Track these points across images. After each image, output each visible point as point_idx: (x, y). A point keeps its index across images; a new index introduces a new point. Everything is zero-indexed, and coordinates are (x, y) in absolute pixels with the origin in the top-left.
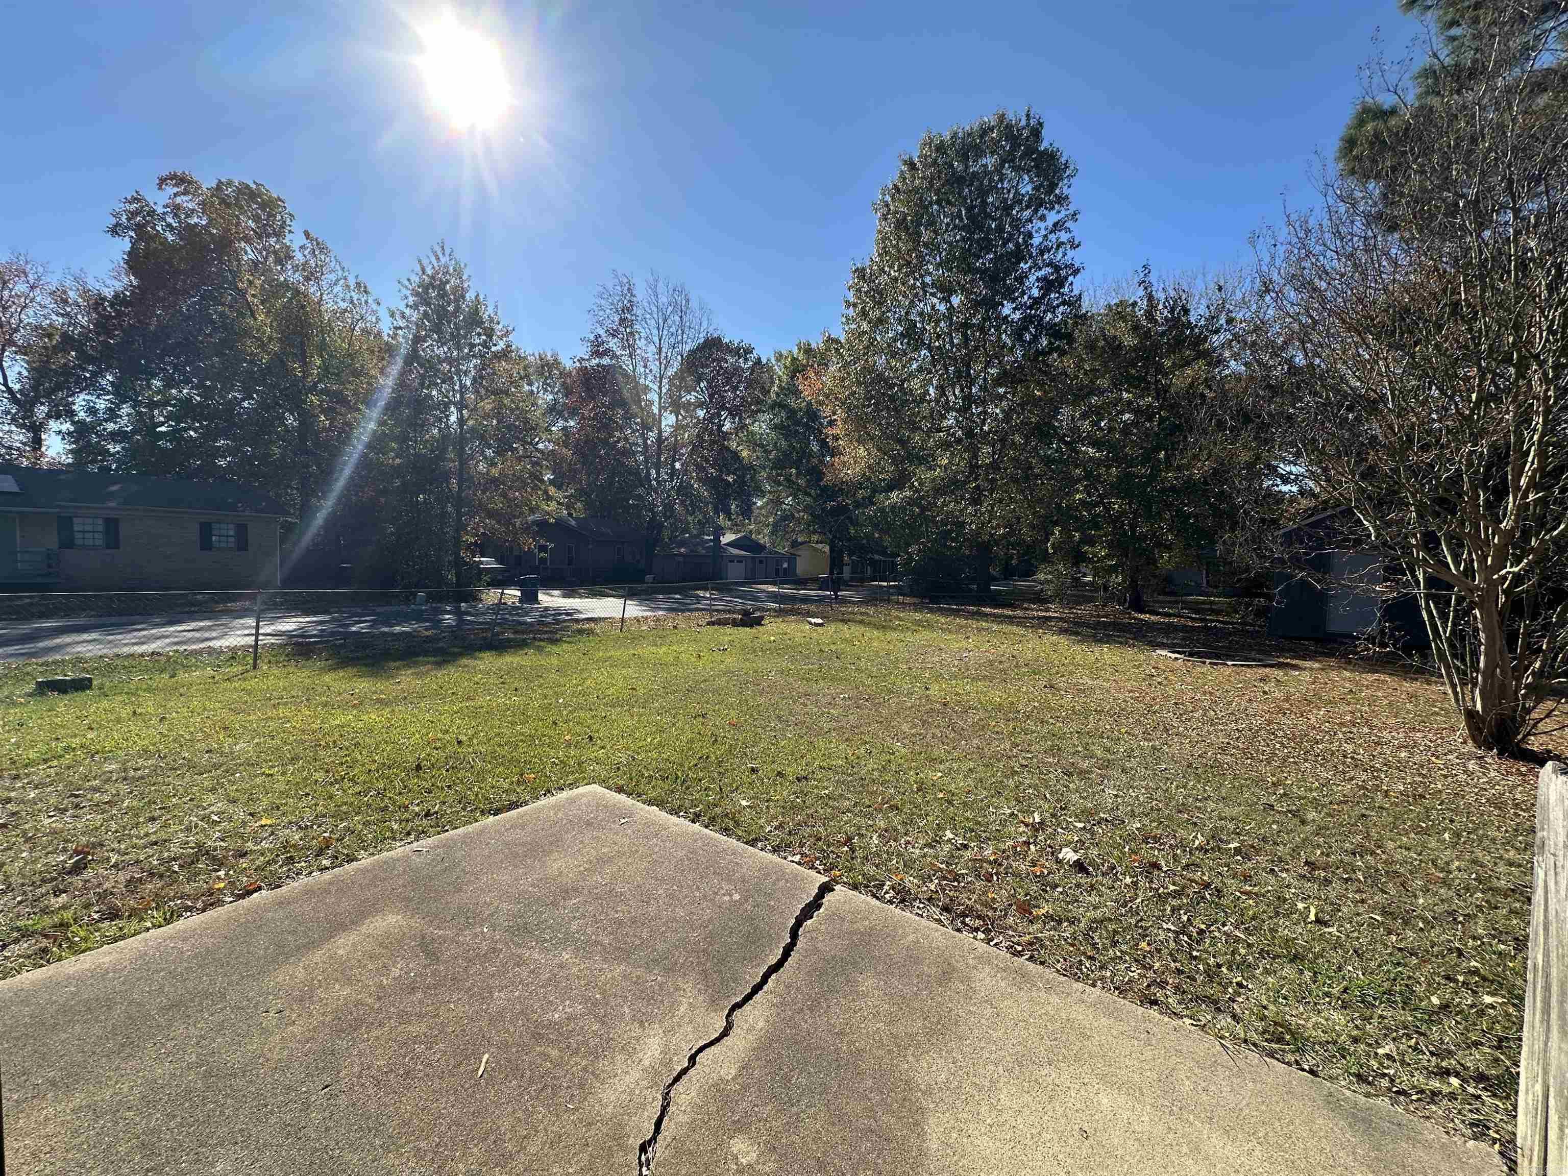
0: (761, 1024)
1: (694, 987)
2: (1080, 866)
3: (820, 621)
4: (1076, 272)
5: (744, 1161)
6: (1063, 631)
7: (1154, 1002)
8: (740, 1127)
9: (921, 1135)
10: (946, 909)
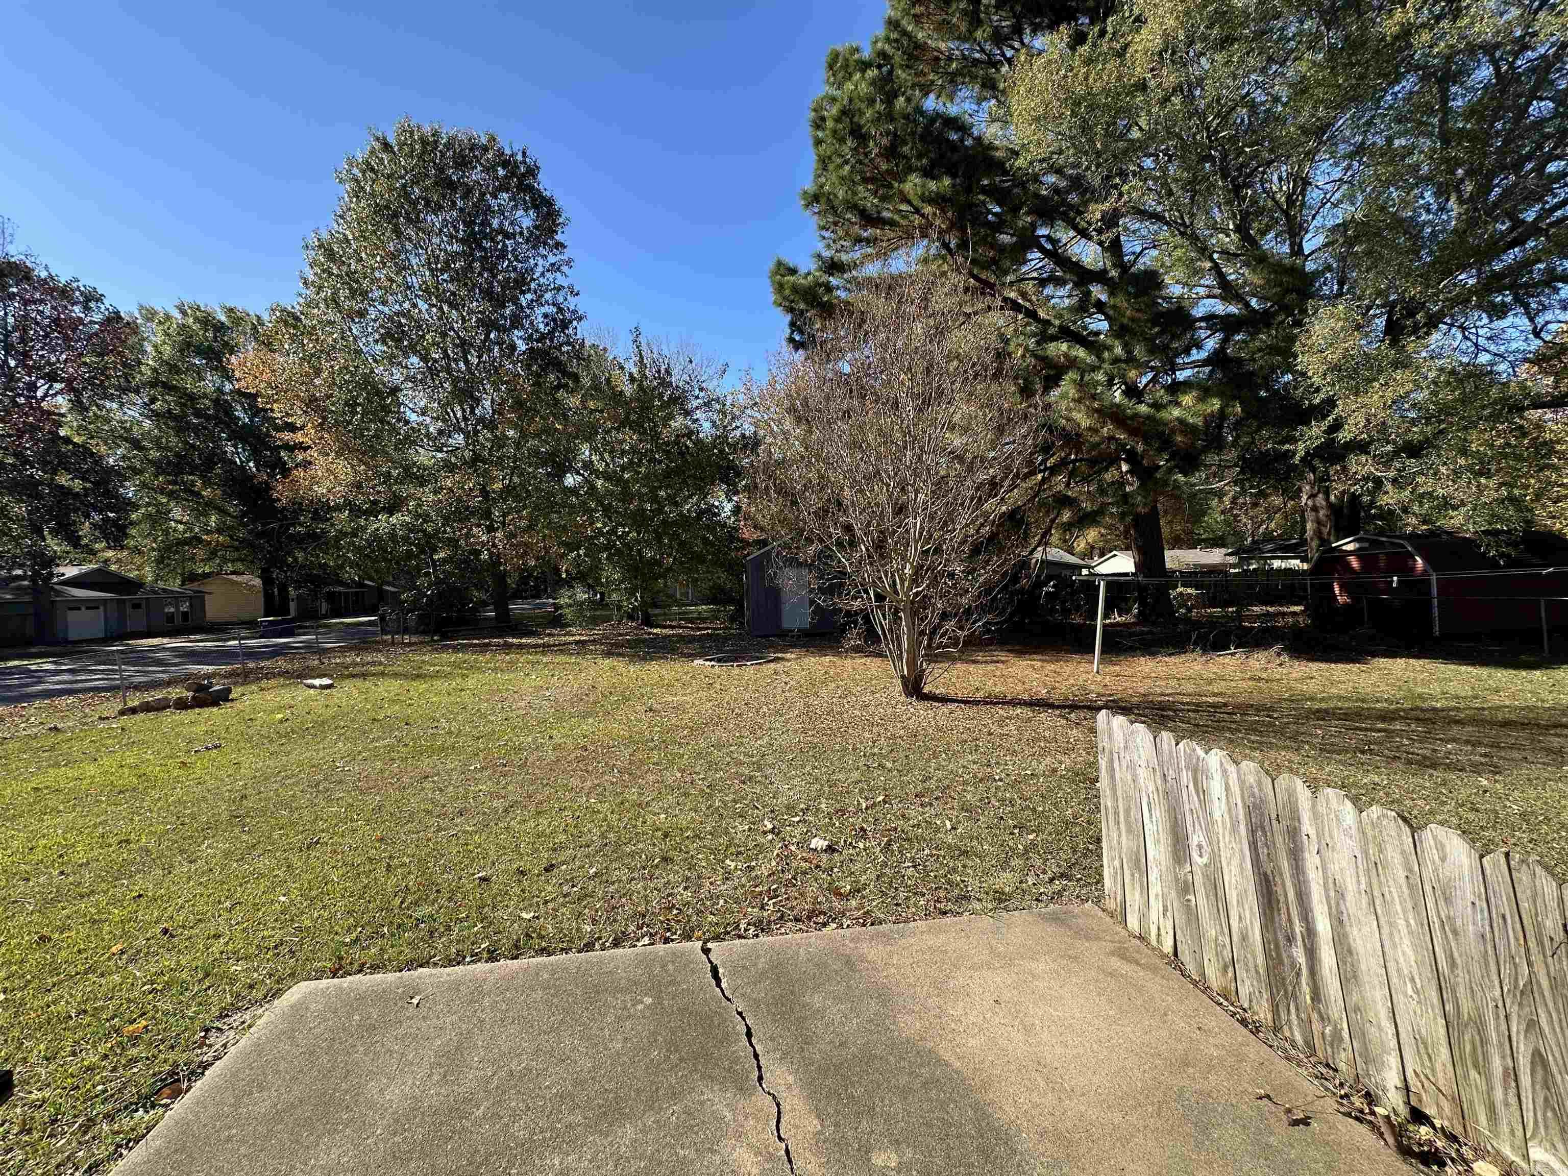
0: (790, 1079)
1: (712, 1091)
2: (831, 849)
3: (326, 681)
4: (580, 319)
5: (893, 1164)
6: (608, 654)
7: (945, 913)
8: (866, 1150)
9: (947, 1064)
10: (797, 920)
